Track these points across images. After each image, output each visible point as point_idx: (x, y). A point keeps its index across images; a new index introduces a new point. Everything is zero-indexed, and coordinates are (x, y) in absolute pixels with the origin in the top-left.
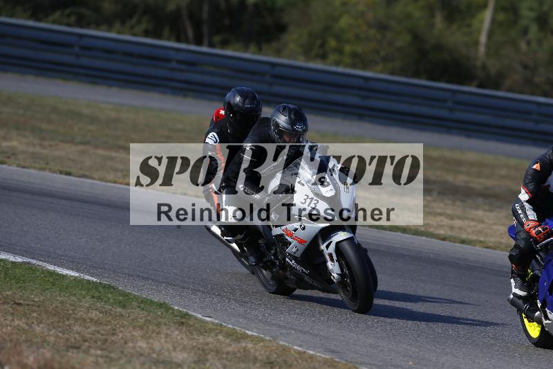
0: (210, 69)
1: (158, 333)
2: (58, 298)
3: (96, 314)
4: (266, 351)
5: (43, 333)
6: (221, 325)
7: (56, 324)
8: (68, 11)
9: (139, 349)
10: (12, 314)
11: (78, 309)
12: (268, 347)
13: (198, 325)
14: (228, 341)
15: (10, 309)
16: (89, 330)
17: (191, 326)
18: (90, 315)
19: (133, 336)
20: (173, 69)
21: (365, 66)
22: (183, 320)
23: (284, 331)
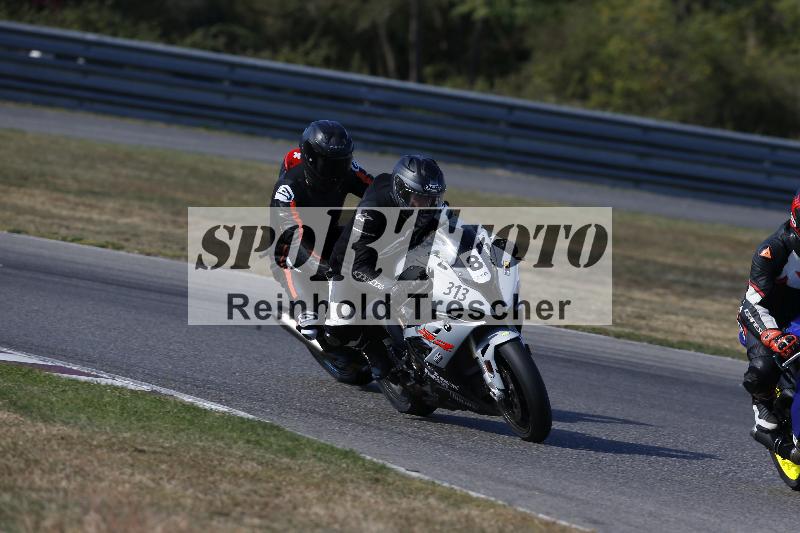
0: (419, 113)
1: (342, 494)
2: (199, 443)
3: (252, 466)
4: (497, 521)
5: (175, 493)
6: (433, 483)
7: (194, 481)
8: (214, 30)
9: (313, 517)
10: (132, 465)
11: (226, 459)
12: (501, 515)
13: (398, 483)
14: (442, 506)
15: (129, 459)
16: (243, 490)
17: (389, 484)
18: (243, 467)
19: (305, 498)
20: (365, 114)
21: (644, 110)
22: (378, 476)
23: (523, 492)
